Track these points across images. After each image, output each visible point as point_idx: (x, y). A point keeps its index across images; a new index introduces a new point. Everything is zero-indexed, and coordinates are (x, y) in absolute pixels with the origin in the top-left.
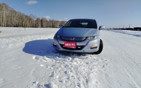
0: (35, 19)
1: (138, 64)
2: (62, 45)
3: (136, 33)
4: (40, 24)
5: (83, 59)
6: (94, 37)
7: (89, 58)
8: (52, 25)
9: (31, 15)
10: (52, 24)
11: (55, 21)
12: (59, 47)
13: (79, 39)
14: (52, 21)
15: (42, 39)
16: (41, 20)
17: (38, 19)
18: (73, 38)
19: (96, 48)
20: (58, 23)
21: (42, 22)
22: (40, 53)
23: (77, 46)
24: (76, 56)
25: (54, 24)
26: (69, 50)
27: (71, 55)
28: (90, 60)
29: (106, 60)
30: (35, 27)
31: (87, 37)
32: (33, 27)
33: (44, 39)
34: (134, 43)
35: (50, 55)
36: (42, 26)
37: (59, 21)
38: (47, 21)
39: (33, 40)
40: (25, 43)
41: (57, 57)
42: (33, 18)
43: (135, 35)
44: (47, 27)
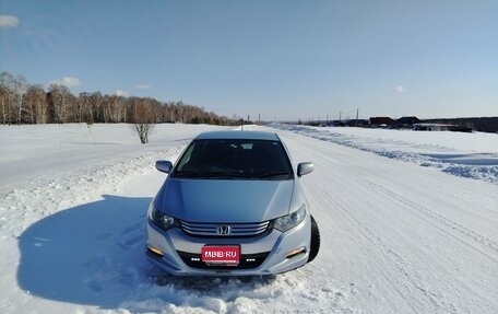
0: (22, 92)
1: (434, 299)
2: (186, 257)
3: (383, 146)
4: (42, 110)
5: (264, 298)
6: (294, 215)
7: (285, 293)
8: (95, 113)
9: (5, 74)
10: (94, 107)
11: (106, 96)
12: (174, 262)
13: (249, 232)
14: (93, 99)
15: (79, 201)
16: (49, 95)
17: (33, 93)
18: (224, 225)
19: (304, 251)
20: (116, 105)
21: (51, 104)
22: (96, 287)
23: (242, 258)
24: (241, 292)
25: (101, 108)
26: (213, 273)
27: (217, 285)
28: (288, 299)
29: (339, 294)
30: (24, 122)
31: (272, 222)
32: (14, 123)
33: (88, 200)
34: (391, 194)
35: (142, 299)
36: (52, 118)
37: (120, 98)
38: (71, 98)
39: (47, 214)
40: (18, 234)
41: (172, 306)
42: (12, 87)
43: (382, 154)
44: (72, 120)
